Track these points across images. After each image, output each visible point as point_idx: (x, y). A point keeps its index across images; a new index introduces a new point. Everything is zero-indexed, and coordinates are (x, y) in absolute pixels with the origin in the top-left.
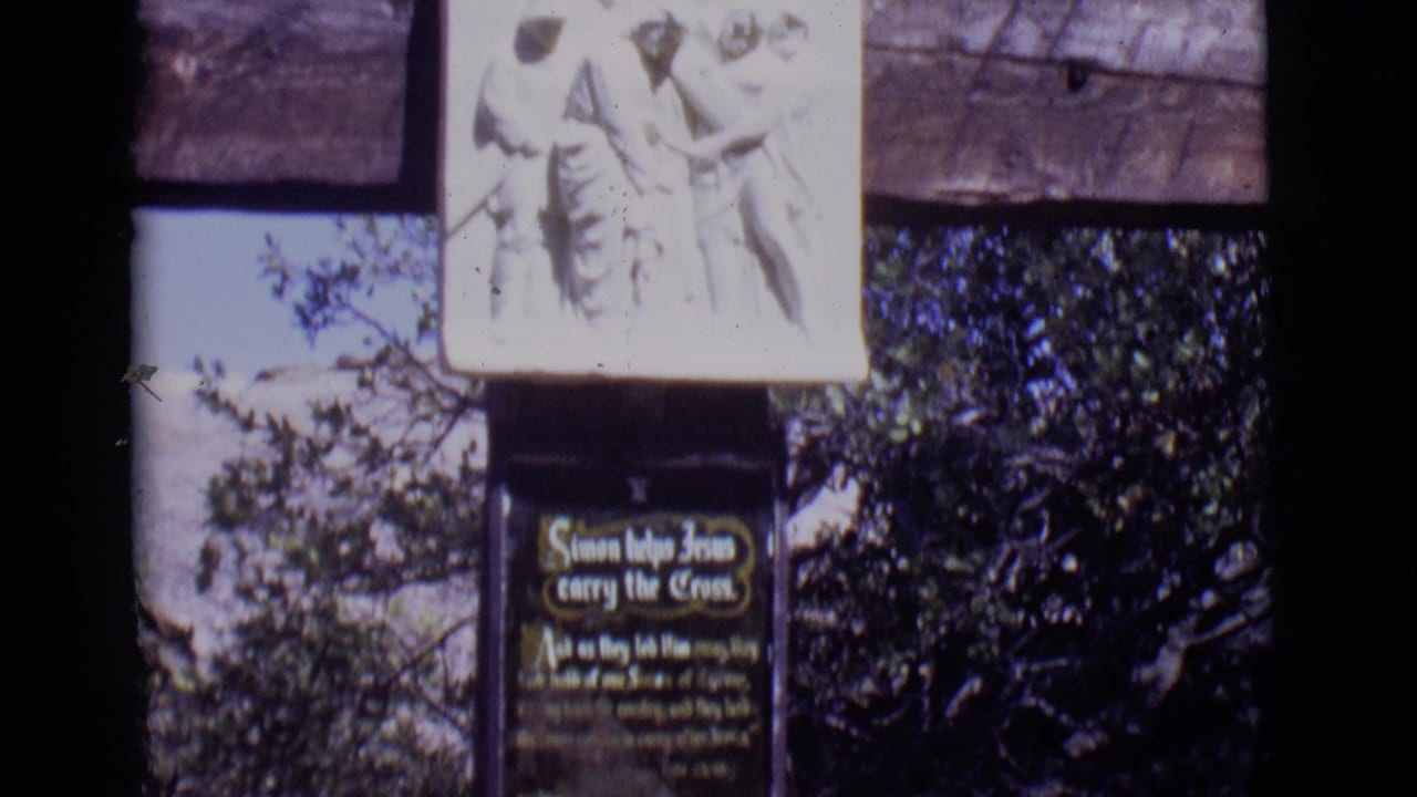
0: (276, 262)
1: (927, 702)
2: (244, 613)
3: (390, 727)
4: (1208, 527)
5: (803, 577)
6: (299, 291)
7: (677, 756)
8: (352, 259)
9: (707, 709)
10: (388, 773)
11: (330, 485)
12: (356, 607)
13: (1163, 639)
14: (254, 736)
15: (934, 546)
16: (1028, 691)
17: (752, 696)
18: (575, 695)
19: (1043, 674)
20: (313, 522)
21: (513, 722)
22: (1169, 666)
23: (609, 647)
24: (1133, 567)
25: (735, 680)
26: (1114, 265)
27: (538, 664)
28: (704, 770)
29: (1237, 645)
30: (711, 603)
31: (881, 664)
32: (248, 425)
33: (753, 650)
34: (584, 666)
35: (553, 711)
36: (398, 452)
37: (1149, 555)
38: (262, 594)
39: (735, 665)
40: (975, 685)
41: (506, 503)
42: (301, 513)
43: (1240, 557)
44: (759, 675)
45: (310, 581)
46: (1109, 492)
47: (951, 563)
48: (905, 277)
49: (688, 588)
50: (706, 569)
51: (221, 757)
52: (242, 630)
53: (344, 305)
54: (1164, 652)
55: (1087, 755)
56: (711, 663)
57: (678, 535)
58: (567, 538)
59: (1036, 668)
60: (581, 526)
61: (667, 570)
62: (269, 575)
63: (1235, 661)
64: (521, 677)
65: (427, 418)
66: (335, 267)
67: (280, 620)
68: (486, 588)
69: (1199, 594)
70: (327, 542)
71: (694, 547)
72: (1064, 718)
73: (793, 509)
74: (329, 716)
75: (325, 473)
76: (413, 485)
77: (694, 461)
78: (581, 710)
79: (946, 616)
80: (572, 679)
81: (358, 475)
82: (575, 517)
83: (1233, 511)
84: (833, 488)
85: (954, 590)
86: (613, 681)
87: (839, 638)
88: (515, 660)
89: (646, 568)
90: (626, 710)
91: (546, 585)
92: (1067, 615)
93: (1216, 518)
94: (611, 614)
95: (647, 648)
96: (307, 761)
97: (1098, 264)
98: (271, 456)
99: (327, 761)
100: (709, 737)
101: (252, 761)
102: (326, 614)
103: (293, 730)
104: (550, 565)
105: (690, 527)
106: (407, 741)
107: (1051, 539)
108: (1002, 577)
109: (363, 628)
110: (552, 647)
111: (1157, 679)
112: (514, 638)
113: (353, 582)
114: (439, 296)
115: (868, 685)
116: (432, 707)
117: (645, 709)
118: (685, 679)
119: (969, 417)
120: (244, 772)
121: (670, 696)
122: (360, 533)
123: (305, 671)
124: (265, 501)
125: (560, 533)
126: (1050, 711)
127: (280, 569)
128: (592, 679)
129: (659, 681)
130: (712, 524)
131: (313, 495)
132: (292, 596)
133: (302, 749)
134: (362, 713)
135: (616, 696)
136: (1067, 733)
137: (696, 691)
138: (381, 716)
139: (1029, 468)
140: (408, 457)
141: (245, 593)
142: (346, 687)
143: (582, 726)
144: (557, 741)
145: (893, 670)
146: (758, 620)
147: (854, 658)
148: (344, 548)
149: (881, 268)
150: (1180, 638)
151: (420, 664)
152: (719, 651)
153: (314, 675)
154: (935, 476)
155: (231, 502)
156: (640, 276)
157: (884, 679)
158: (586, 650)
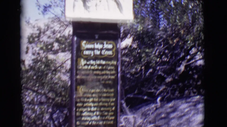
0: (39, 4)
1: (143, 73)
2: (33, 57)
3: (57, 76)
4: (189, 45)
5: (123, 53)
6: (42, 9)
7: (103, 80)
8: (51, 4)
9: (108, 72)
10: (57, 83)
11: (47, 37)
12: (51, 57)
13: (181, 64)
14: (35, 77)
15: (144, 48)
16: (159, 71)
17: (115, 70)
18: (87, 70)
19: (162, 68)
20: (44, 43)
21: (77, 74)
22: (182, 68)
23: (92, 62)
24: (176, 52)
25: (112, 68)
26: (173, 6)
27: (80, 65)
28: (107, 82)
29: (193, 65)
30: (108, 55)
31: (136, 67)
32: (34, 27)
33: (115, 63)
34: (88, 65)
35: (83, 72)
36: (58, 31)
37: (179, 50)
38: (36, 54)
39: (112, 65)
40: (151, 70)
41: (75, 39)
42: (42, 41)
43: (194, 50)
44: (116, 67)
45: (44, 52)
46: (172, 40)
47: (147, 50)
48: (139, 8)
49: (105, 53)
50: (108, 50)
51: (29, 81)
52: (33, 60)
53: (49, 11)
54: (181, 66)
55: (169, 82)
56: (108, 65)
57: (103, 44)
58: (85, 44)
59: (161, 67)
60: (87, 42)
61: (101, 50)
62: (37, 52)
63: (193, 67)
64: (78, 67)
65: (63, 26)
66: (48, 5)
67: (39, 58)
68: (72, 53)
69: (187, 56)
70: (47, 46)
71: (106, 46)
72: (165, 76)
73: (122, 41)
74: (47, 74)
75: (46, 35)
76: (60, 37)
77: (106, 32)
78: (88, 72)
79: (146, 59)
80: (86, 67)
81: (51, 35)
82: (87, 41)
83: (193, 43)
84: (128, 38)
85: (147, 55)
86: (93, 68)
87: (129, 63)
88: (77, 64)
89: (98, 49)
90: (95, 72)
91: (82, 52)
92: (166, 59)
93: (190, 44)
94: (92, 57)
95: (98, 62)
96: (43, 81)
97: (171, 6)
98: (38, 32)
99: (46, 81)
100: (108, 77)
101: (35, 81)
102: (46, 58)
103: (41, 76)
104: (82, 49)
105: (105, 43)
106: (59, 78)
107: (163, 47)
108: (155, 53)
109: (52, 60)
110: (83, 62)
111: (180, 70)
112: (77, 61)
113: (51, 52)
114: (65, 10)
115: (134, 70)
116: (63, 73)
117: (98, 72)
118: (104, 67)
119: (150, 27)
120: (33, 84)
121: (102, 70)
122: (52, 44)
123: (43, 67)
124: (36, 39)
125: (84, 43)
126: (163, 75)
127: (39, 50)
128: (89, 67)
129: (100, 68)
130: (109, 42)
131: (44, 38)
132: (41, 55)
133: (42, 80)
134: (52, 74)
135: (93, 70)
136: (166, 78)
137: (106, 69)
138: (55, 75)
139: (159, 35)
140: (60, 32)
141: (34, 54)
142: (50, 70)
143: (88, 75)
144: (84, 77)
145: (138, 68)
146: (116, 58)
147: (131, 66)
148: (49, 47)
149: (136, 6)
150: (184, 64)
151: (61, 66)
152: (109, 63)
153: (44, 68)
154: (144, 36)
155: (31, 40)
156: (97, 6)
157: (136, 69)
158: (88, 63)
